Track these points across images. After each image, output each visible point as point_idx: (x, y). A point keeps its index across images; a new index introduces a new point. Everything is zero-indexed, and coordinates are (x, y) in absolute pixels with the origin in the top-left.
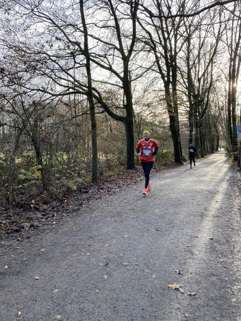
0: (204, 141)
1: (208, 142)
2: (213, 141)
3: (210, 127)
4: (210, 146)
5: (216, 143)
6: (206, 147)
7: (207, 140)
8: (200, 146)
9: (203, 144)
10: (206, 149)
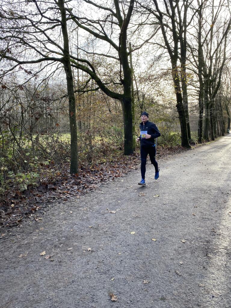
0: (215, 123)
1: (219, 124)
2: (224, 123)
3: (222, 109)
4: (221, 129)
5: (227, 125)
6: (217, 129)
7: (218, 122)
8: (211, 128)
9: (213, 126)
10: (217, 132)
